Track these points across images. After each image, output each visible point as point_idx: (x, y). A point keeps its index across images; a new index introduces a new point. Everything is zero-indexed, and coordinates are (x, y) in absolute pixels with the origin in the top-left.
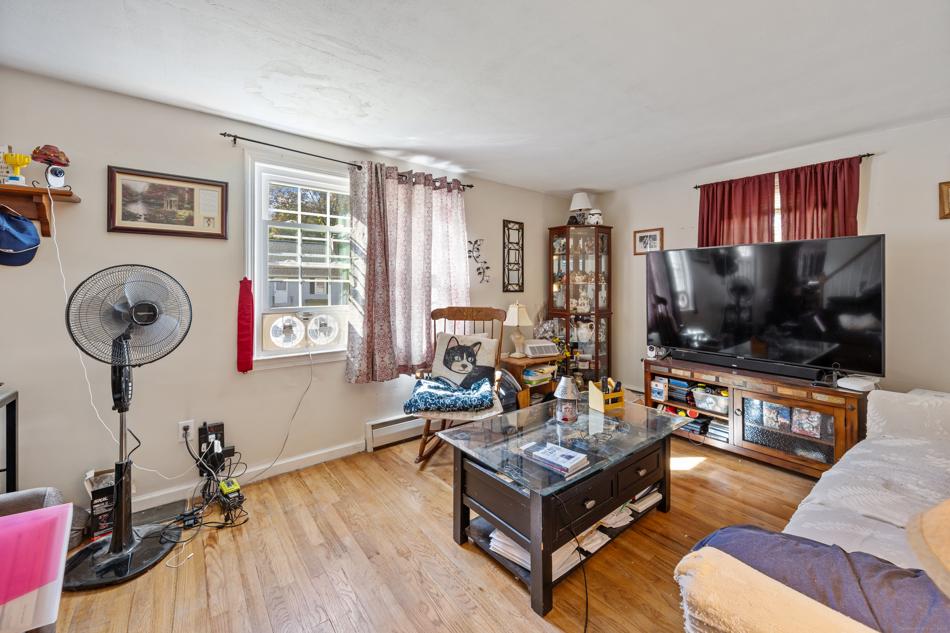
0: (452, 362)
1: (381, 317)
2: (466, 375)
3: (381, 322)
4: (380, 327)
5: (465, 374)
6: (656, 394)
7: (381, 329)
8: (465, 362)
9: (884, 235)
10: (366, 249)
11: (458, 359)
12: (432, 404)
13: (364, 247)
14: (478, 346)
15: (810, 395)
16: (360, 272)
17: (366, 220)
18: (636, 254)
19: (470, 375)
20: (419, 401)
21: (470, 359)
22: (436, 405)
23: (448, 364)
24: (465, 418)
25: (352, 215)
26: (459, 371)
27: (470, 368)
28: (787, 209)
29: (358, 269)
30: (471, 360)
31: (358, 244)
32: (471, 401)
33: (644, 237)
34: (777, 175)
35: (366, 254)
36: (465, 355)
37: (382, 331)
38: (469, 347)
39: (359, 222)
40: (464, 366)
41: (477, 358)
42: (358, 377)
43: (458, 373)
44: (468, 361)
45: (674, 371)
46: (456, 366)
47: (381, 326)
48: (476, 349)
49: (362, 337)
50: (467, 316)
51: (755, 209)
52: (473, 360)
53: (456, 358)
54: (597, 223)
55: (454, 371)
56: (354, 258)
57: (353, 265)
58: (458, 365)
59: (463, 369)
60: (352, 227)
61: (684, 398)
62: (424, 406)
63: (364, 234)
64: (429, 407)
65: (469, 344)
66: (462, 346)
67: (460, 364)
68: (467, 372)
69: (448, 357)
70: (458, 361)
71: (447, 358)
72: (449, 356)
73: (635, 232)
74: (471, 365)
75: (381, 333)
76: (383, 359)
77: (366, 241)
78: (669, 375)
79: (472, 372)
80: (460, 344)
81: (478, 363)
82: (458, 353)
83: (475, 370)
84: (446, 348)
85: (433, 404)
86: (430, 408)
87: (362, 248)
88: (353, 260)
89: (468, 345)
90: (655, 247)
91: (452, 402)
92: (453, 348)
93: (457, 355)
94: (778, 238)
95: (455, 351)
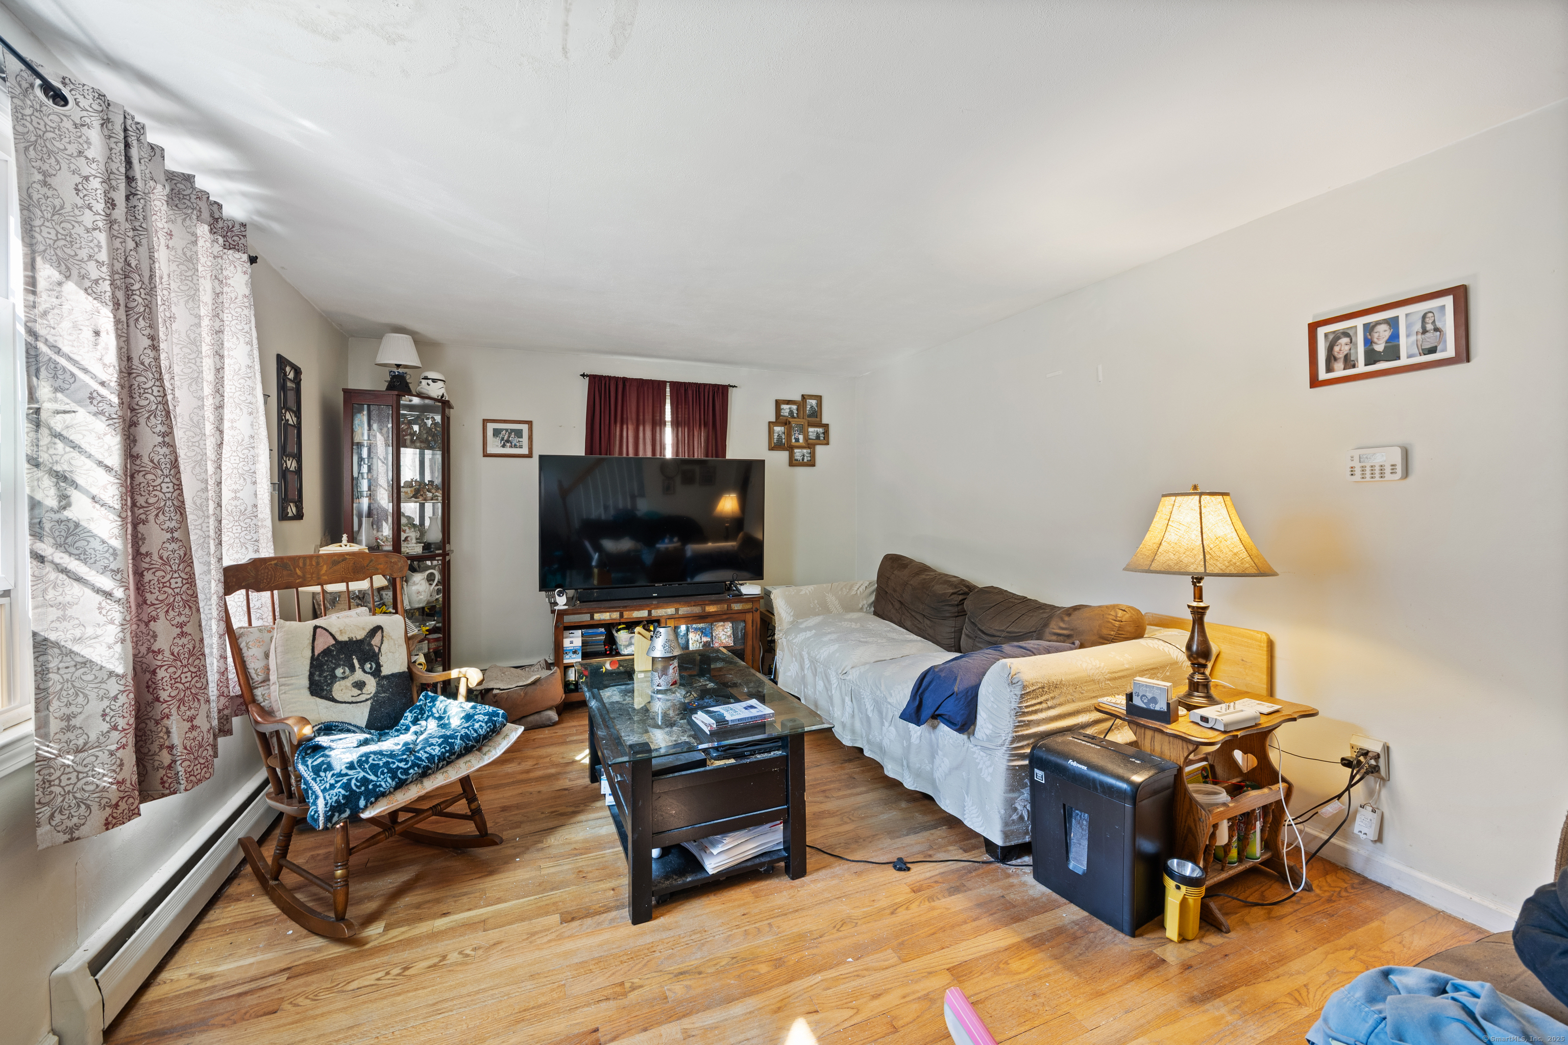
0: (331, 685)
1: (178, 598)
2: (369, 702)
3: (180, 614)
4: (179, 630)
5: (367, 700)
6: (571, 654)
7: (183, 634)
8: (359, 675)
9: (764, 461)
10: (113, 384)
11: (344, 672)
12: (409, 769)
13: (104, 377)
14: (379, 634)
15: (729, 607)
16: (90, 456)
17: (106, 286)
18: (486, 455)
19: (377, 700)
20: (372, 777)
21: (367, 666)
22: (419, 766)
23: (323, 690)
24: (470, 767)
25: (33, 252)
26: (354, 699)
27: (371, 685)
28: (676, 423)
29: (75, 447)
30: (371, 668)
31: (69, 359)
32: (476, 731)
33: (502, 430)
34: (668, 384)
35: (115, 400)
36: (355, 662)
37: (184, 640)
38: (360, 642)
39: (70, 287)
40: (360, 685)
41: (382, 660)
42: (116, 806)
43: (352, 703)
44: (365, 671)
45: (597, 616)
46: (342, 689)
47: (181, 625)
48: (376, 641)
49: (120, 670)
50: (304, 577)
51: (649, 417)
52: (374, 666)
53: (339, 672)
54: (442, 396)
55: (345, 702)
56: (47, 406)
57: (44, 431)
58: (346, 687)
59: (359, 692)
60: (34, 293)
61: (602, 648)
62: (393, 780)
63: (97, 333)
64: (404, 777)
65: (360, 635)
66: (346, 642)
67: (348, 682)
68: (369, 696)
69: (320, 676)
70: (343, 678)
71: (317, 678)
72: (322, 671)
73: (484, 420)
74: (372, 678)
75: (183, 646)
76: (195, 723)
77: (112, 357)
78: (592, 622)
79: (377, 693)
80: (341, 638)
81: (386, 671)
82: (340, 659)
83: (382, 686)
84: (308, 654)
85: (412, 767)
86: (406, 780)
87: (94, 377)
88: (44, 415)
89: (359, 638)
90: (521, 447)
91: (445, 748)
92: (327, 652)
93: (339, 666)
94: (669, 454)
95: (333, 656)
